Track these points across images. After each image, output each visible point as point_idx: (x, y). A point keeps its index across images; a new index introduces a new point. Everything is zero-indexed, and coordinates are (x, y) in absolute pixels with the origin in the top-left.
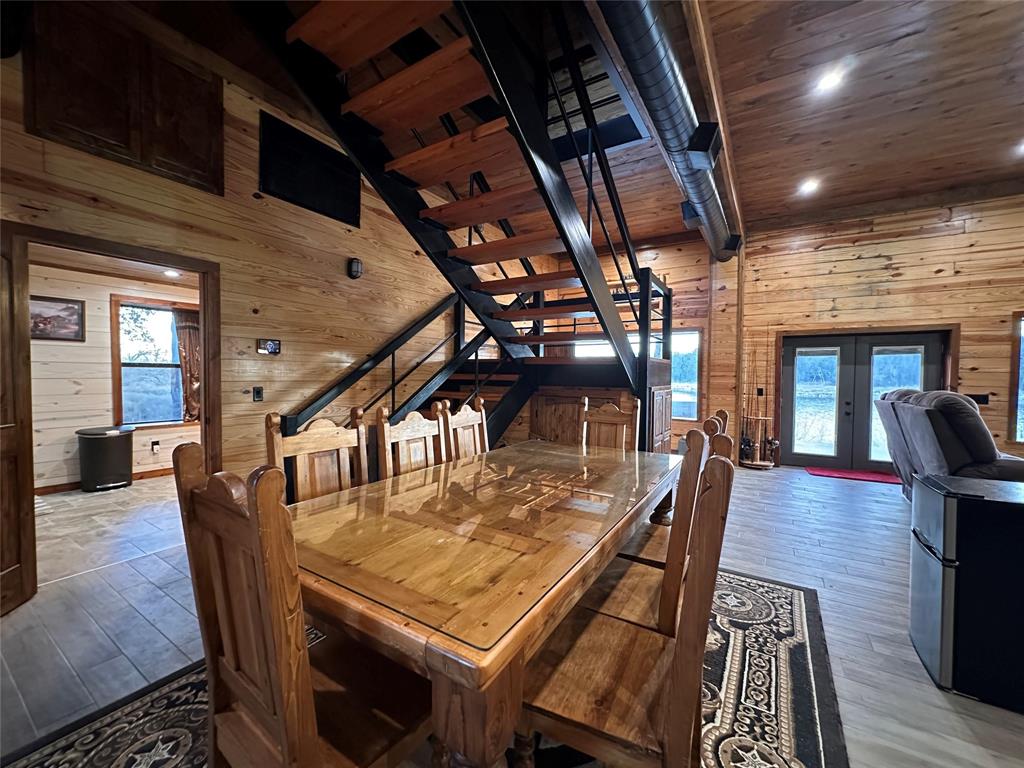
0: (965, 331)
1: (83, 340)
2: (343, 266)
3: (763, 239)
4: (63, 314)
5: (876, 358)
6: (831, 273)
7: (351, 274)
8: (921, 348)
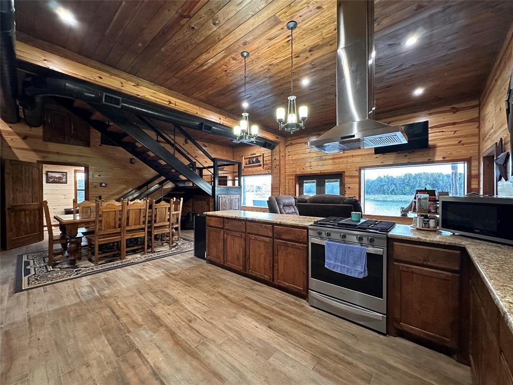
0: (346, 174)
1: (66, 183)
2: (129, 161)
3: (290, 140)
4: (61, 176)
5: (326, 184)
6: (310, 152)
7: (131, 163)
8: (339, 180)
